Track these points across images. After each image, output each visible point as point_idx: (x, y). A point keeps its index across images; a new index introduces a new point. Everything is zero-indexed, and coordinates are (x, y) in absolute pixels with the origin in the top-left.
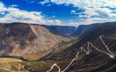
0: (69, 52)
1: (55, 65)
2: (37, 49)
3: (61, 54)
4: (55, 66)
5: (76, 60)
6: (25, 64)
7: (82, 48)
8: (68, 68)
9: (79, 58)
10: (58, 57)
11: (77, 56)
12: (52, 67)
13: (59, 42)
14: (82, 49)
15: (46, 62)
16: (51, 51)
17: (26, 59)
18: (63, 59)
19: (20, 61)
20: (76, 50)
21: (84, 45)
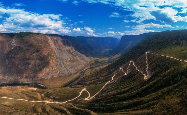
0: (103, 74)
1: (84, 89)
2: (59, 72)
3: (93, 77)
4: (84, 91)
5: (110, 83)
6: (45, 92)
7: (120, 68)
8: (99, 93)
9: (114, 81)
10: (89, 81)
11: (112, 78)
12: (81, 93)
13: (91, 62)
14: (121, 70)
15: (72, 87)
16: (78, 74)
17: (43, 86)
18: (95, 82)
19: (35, 89)
20: (113, 71)
21: (124, 65)
